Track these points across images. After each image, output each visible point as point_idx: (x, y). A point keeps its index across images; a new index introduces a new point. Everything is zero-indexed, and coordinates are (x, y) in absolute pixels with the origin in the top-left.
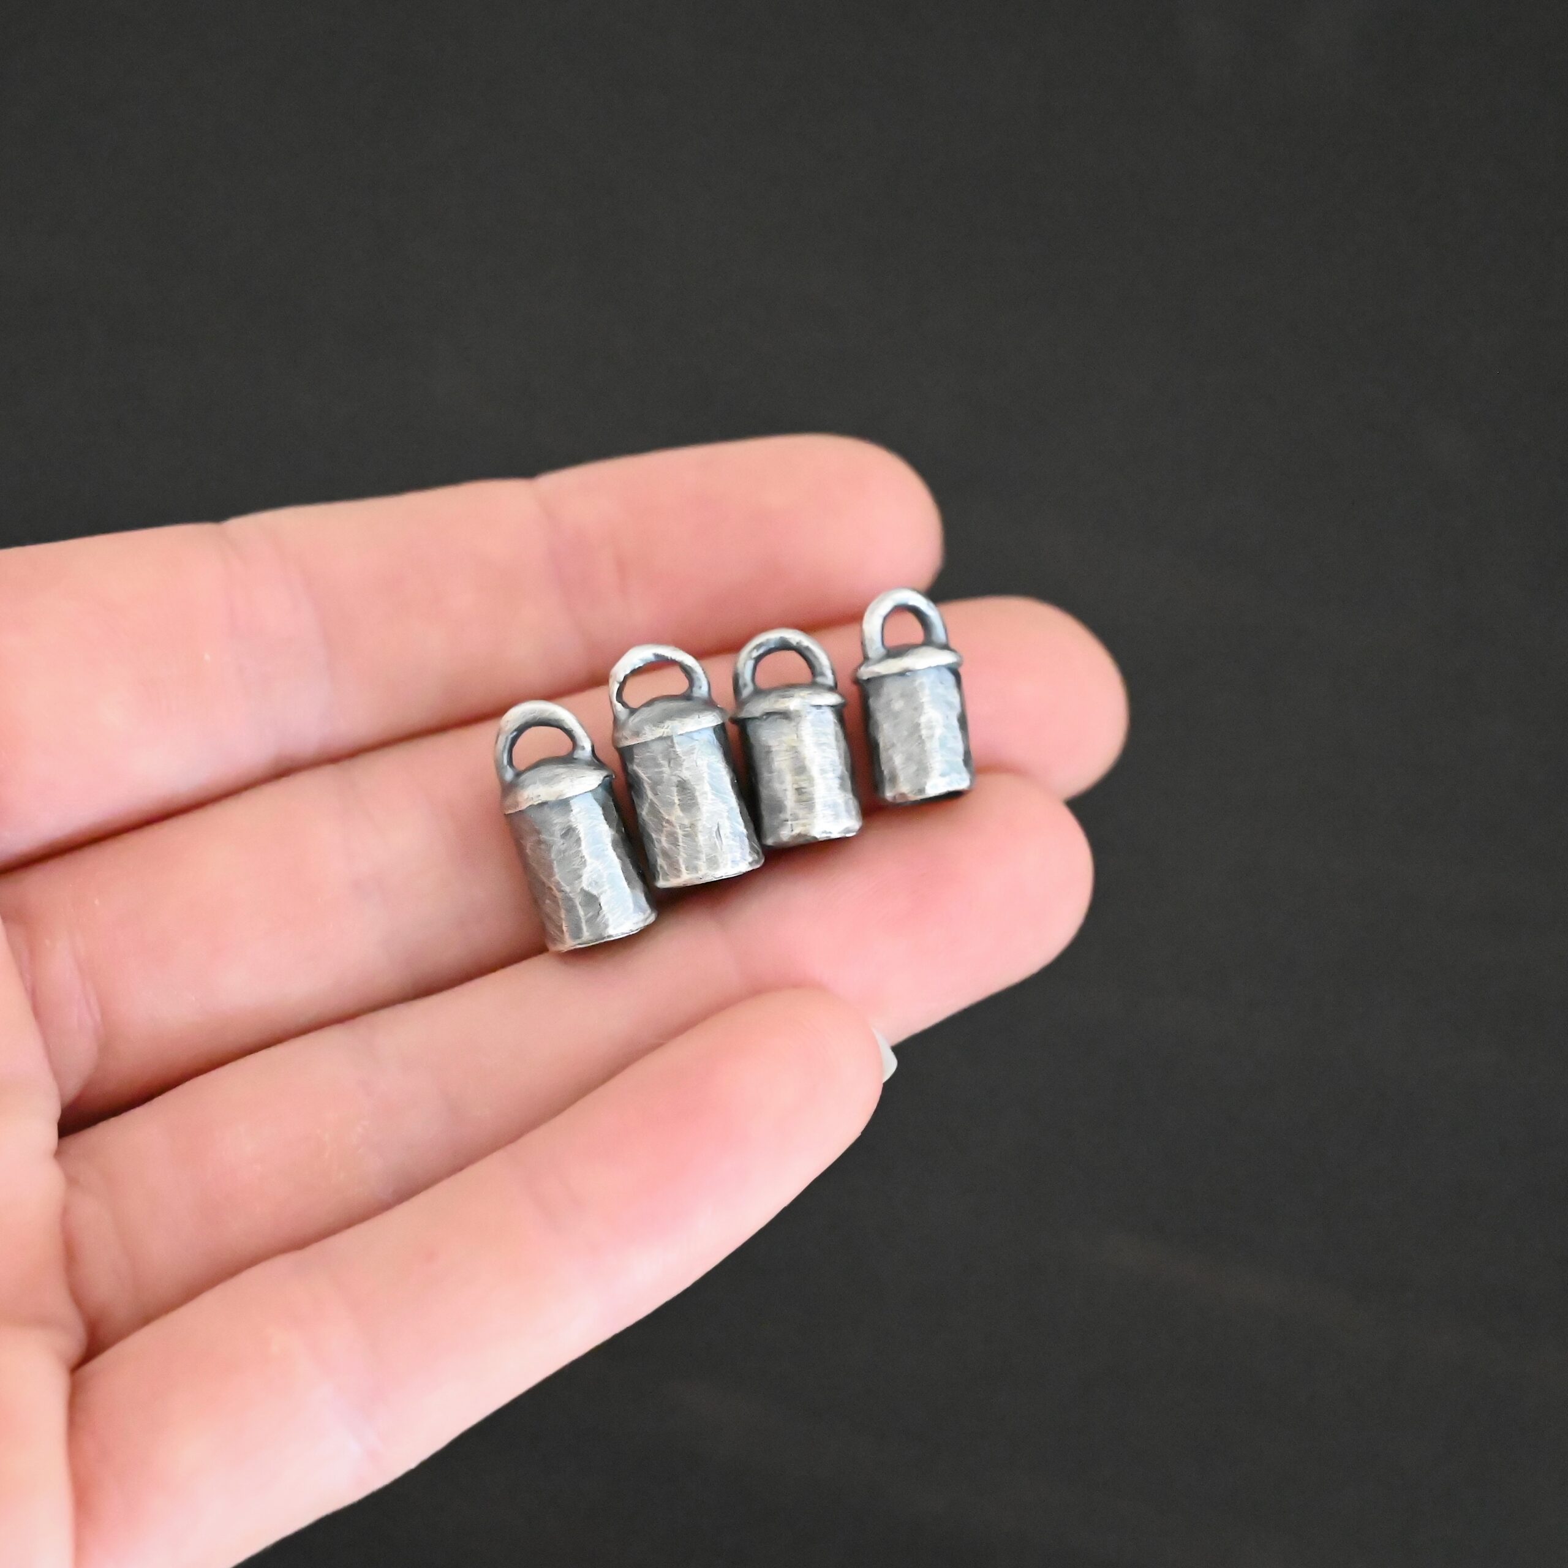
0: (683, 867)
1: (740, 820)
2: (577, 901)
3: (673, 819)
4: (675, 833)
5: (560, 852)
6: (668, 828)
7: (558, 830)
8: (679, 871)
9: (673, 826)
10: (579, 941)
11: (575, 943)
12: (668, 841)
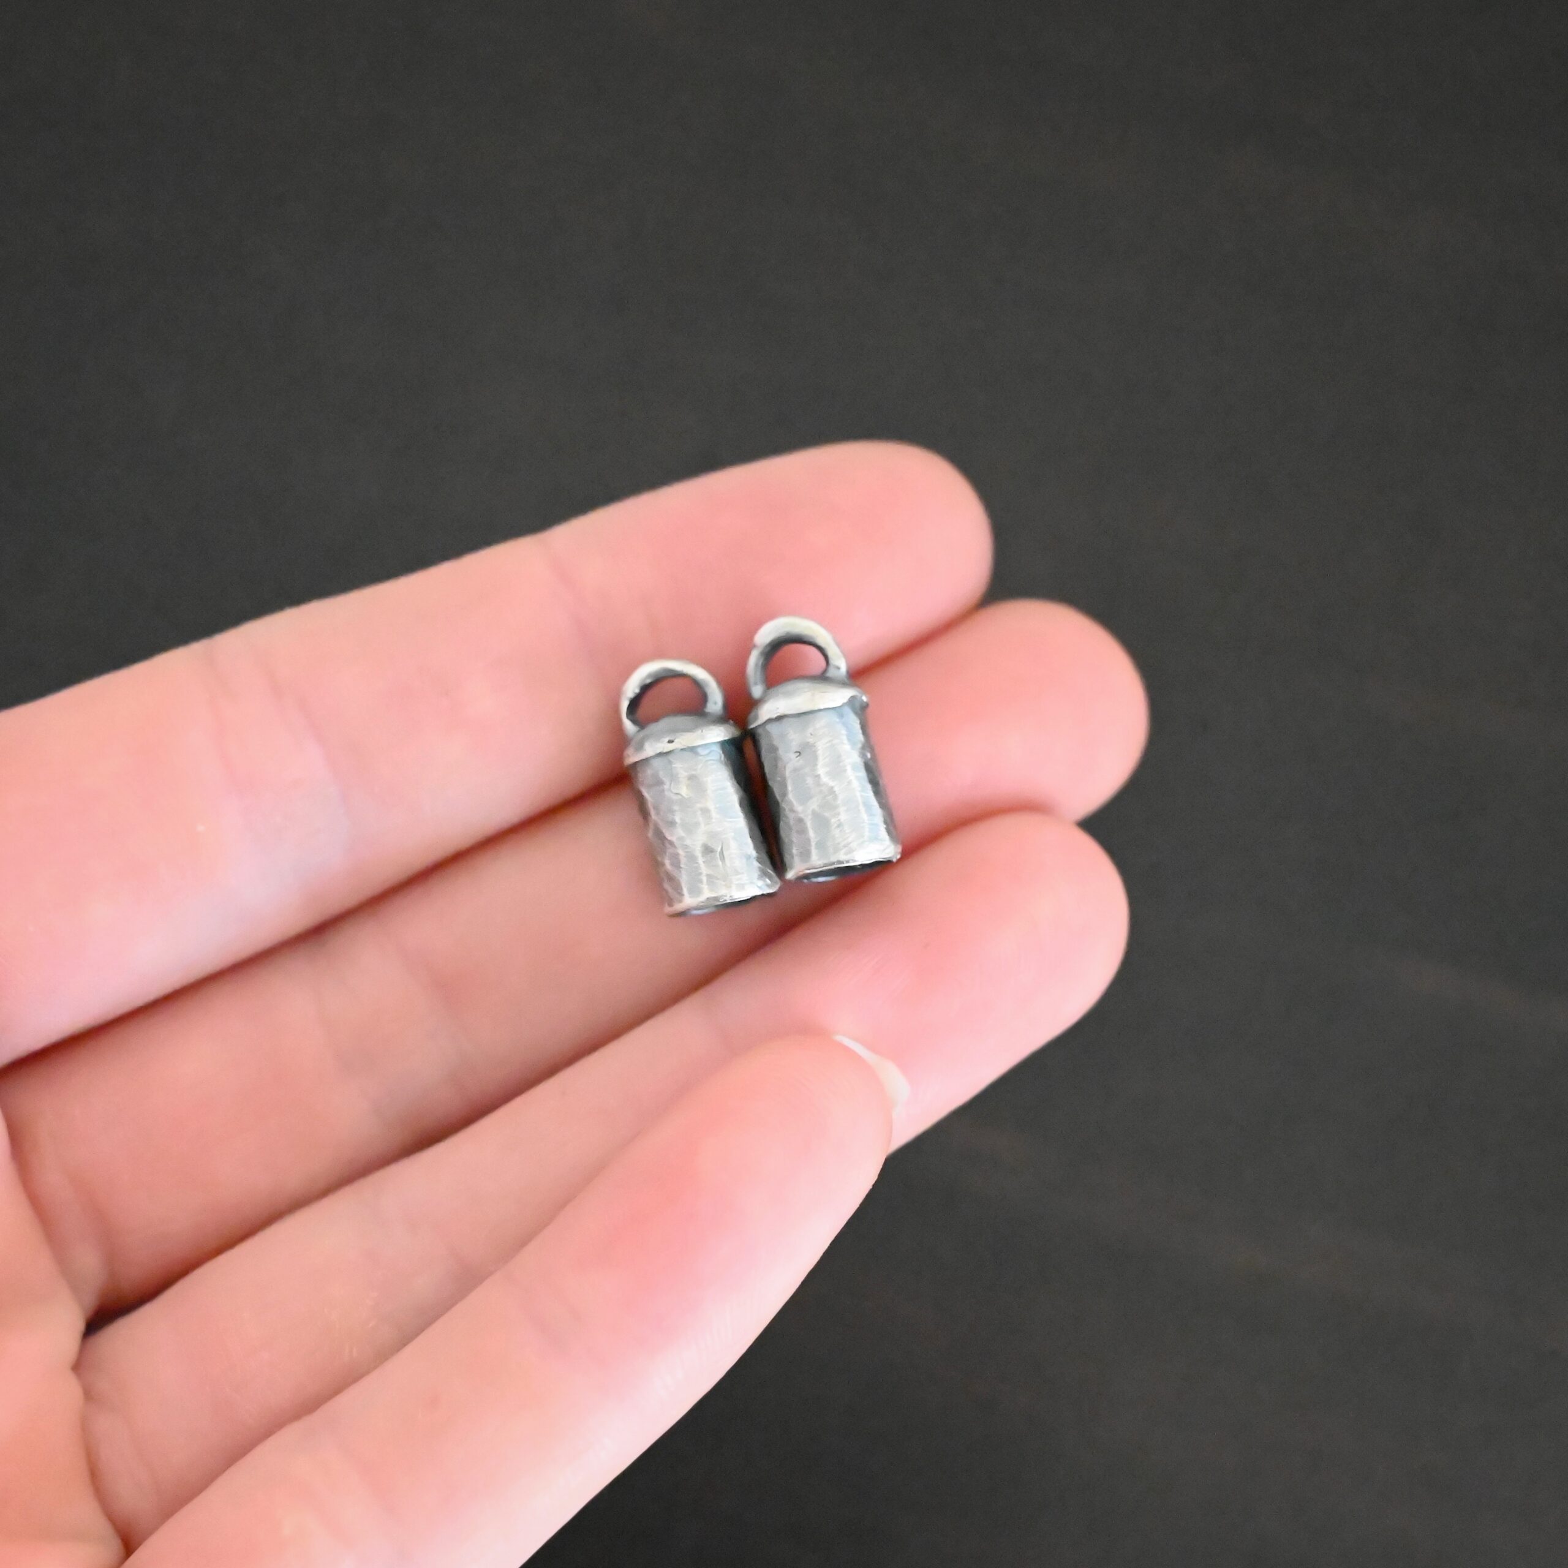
0: (685, 891)
1: (749, 841)
2: (809, 824)
3: (673, 839)
4: (678, 854)
5: (795, 770)
6: (670, 850)
7: (795, 745)
8: (681, 895)
9: (675, 847)
10: (807, 865)
11: (803, 868)
12: (672, 864)
